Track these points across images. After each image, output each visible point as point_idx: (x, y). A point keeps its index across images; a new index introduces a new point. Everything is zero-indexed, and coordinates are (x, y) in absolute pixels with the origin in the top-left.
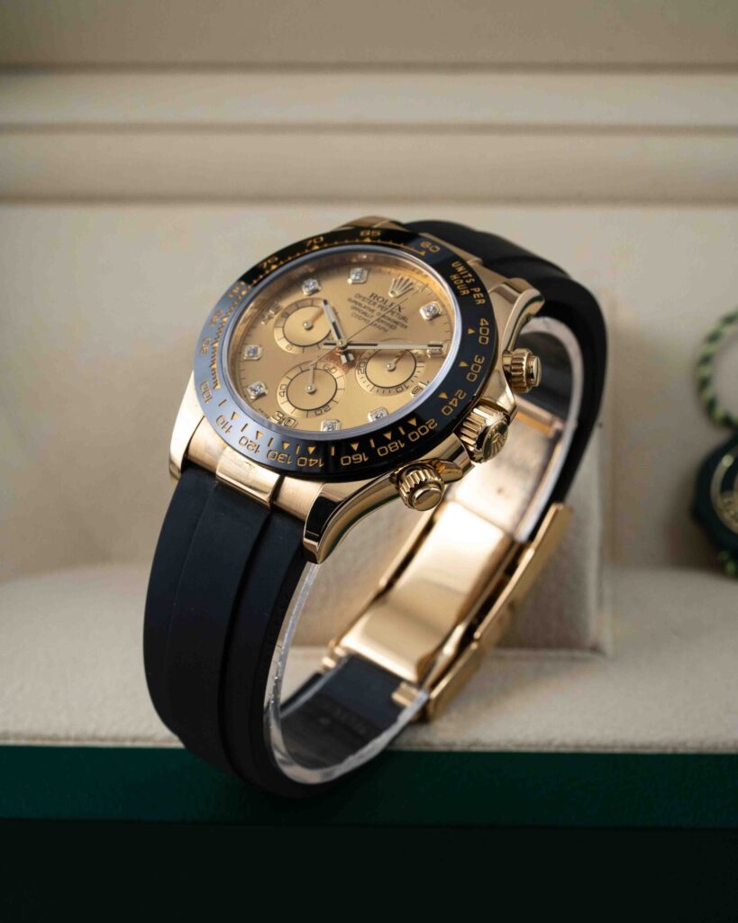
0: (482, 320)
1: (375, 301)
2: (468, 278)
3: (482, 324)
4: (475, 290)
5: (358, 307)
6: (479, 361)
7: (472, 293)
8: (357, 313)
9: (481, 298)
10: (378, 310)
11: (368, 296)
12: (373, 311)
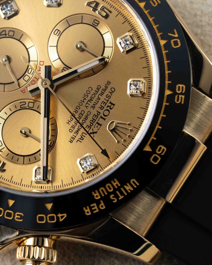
0: (65, 215)
1: (105, 108)
2: (117, 196)
3: (60, 215)
4: (102, 204)
5: (100, 92)
6: (17, 217)
7: (98, 202)
8: (92, 92)
9: (92, 211)
10: (94, 112)
11: (112, 100)
12: (93, 107)
